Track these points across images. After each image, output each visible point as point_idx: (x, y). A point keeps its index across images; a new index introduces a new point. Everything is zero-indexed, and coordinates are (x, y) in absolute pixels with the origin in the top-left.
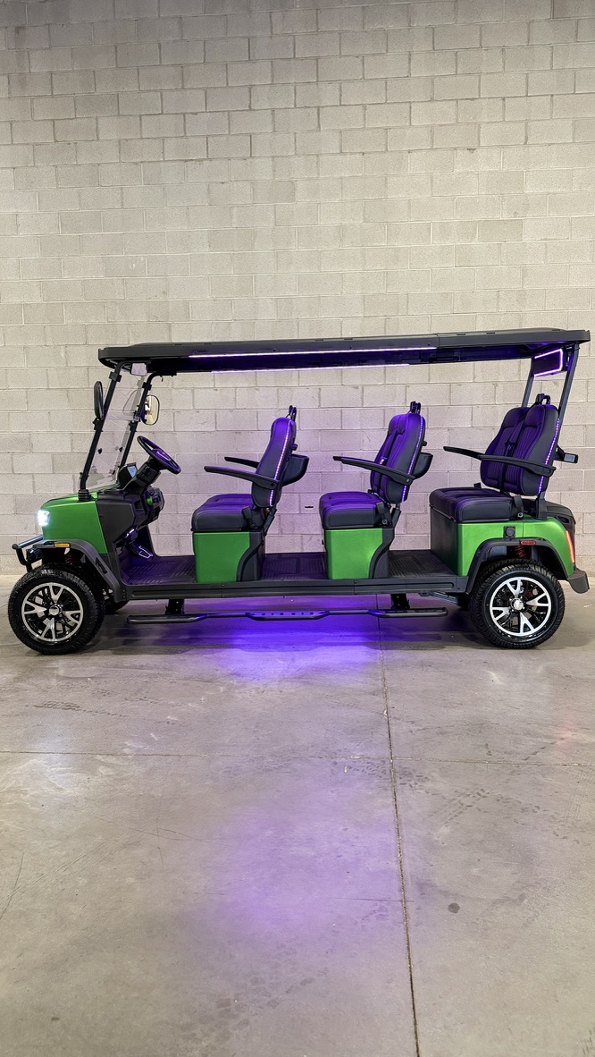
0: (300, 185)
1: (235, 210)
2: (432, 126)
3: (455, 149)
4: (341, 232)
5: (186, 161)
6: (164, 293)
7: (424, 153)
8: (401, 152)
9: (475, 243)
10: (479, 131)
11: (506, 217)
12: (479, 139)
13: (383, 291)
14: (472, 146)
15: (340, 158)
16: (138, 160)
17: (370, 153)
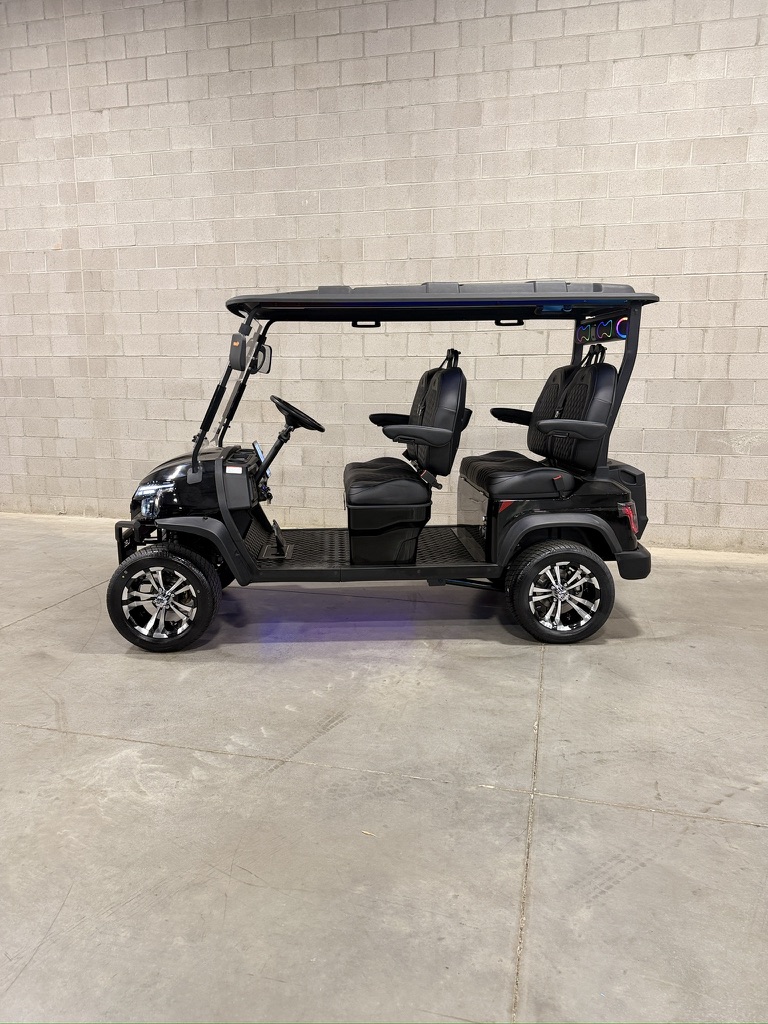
0: (487, 106)
1: (415, 138)
2: (643, 30)
3: (669, 55)
4: (532, 158)
5: (364, 85)
6: (337, 230)
7: (632, 61)
8: (604, 62)
9: (688, 165)
10: (700, 33)
11: (727, 133)
12: (699, 41)
13: (576, 223)
14: (690, 51)
15: (534, 73)
16: (314, 87)
17: (569, 65)
